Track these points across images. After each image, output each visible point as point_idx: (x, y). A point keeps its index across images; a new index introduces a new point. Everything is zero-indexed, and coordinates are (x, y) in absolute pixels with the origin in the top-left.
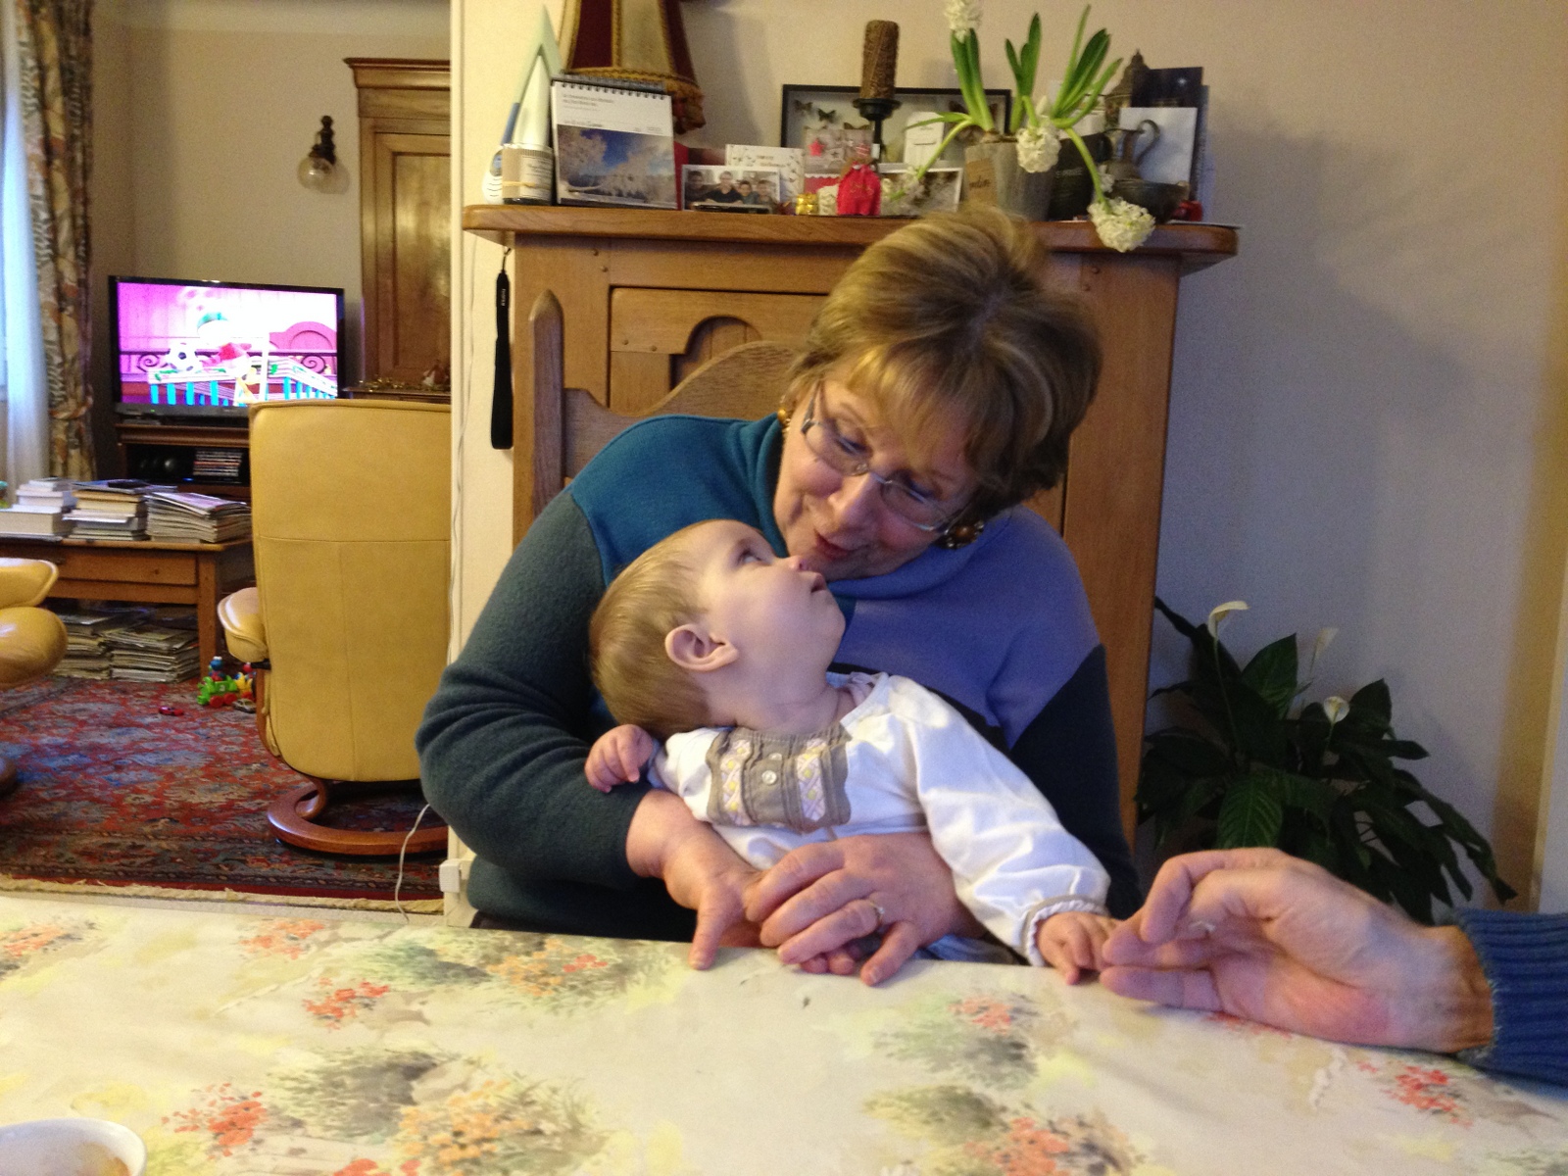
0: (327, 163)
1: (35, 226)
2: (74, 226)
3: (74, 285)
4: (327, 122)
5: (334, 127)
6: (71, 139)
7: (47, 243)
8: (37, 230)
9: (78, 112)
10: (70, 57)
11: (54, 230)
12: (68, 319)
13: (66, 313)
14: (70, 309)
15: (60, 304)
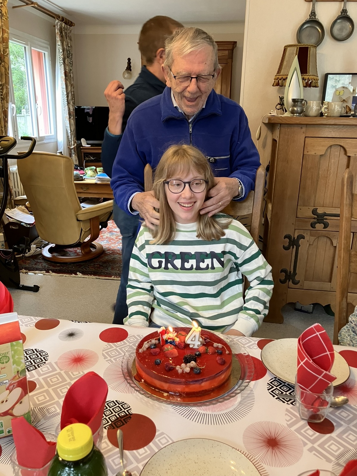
0: (129, 71)
1: (63, 96)
2: (72, 95)
3: (73, 111)
4: (129, 59)
5: (131, 61)
6: (71, 70)
7: (66, 101)
8: (63, 97)
9: (71, 62)
10: (69, 47)
11: (68, 97)
12: (72, 120)
13: (71, 119)
14: (72, 117)
15: (69, 117)
